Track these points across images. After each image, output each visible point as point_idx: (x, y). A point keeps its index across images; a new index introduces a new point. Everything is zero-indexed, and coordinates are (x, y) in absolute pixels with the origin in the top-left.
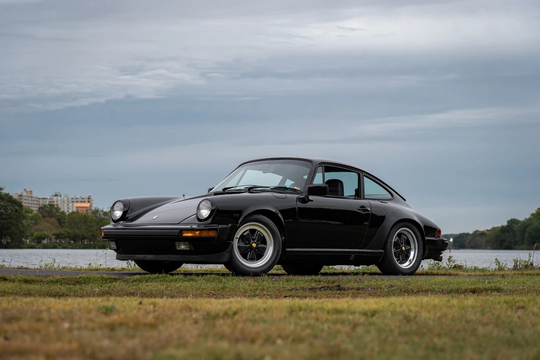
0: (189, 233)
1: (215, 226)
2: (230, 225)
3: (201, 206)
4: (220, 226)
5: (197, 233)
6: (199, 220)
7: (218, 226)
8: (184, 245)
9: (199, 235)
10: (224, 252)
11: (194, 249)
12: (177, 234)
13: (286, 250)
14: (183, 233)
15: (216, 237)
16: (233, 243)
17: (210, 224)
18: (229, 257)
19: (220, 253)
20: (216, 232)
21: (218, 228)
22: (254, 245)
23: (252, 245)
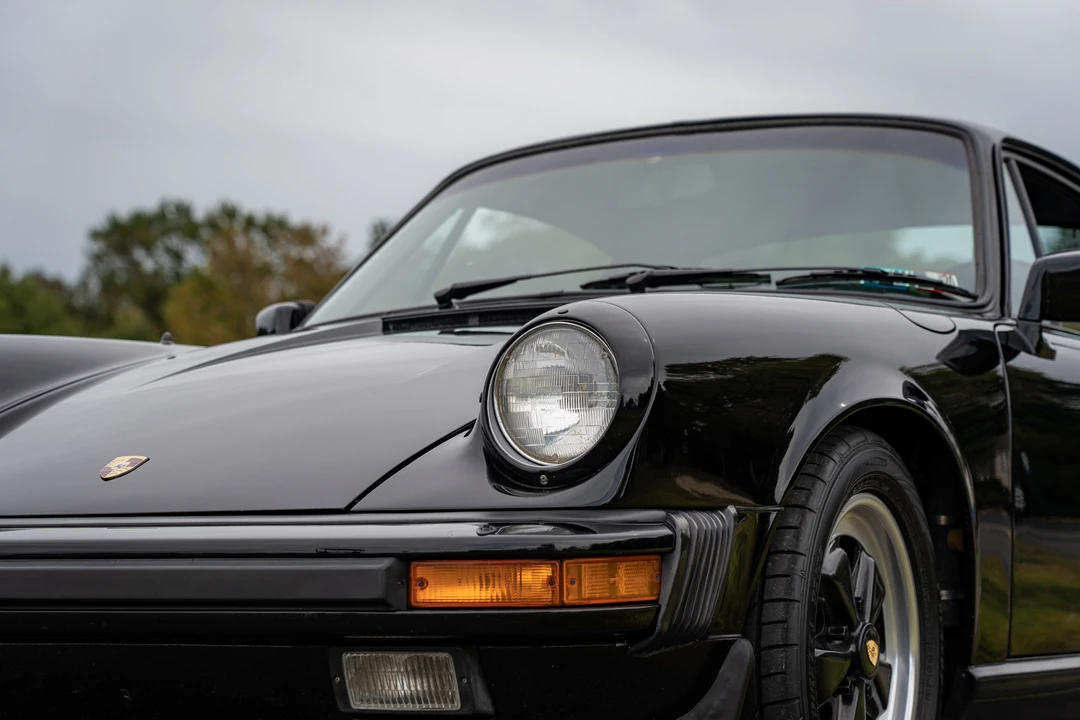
0: (463, 581)
2: (732, 510)
3: (517, 365)
4: (681, 521)
5: (534, 580)
6: (502, 472)
7: (670, 522)
8: (415, 672)
9: (547, 597)
11: (494, 702)
12: (374, 592)
13: (971, 676)
14: (423, 584)
15: (659, 610)
16: (744, 647)
17: (615, 505)
20: (657, 567)
21: (671, 541)
22: (873, 653)
23: (866, 648)
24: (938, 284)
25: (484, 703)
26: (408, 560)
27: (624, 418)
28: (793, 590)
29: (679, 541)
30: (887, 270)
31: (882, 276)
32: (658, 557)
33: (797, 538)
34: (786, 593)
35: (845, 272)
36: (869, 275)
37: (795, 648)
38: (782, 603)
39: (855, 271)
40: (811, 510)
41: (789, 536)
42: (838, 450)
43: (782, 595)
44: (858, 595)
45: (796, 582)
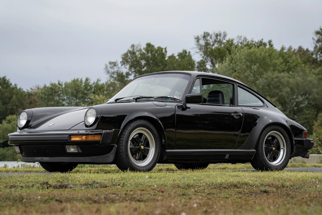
0: (76, 138)
1: (99, 131)
2: (113, 130)
3: (88, 113)
4: (104, 131)
5: (84, 137)
6: (86, 126)
7: (102, 131)
8: (73, 148)
9: (85, 139)
10: (109, 154)
11: (82, 151)
12: (66, 139)
13: (166, 151)
14: (72, 138)
15: (100, 141)
16: (116, 146)
17: (96, 129)
18: (113, 158)
19: (105, 155)
20: (100, 136)
21: (102, 133)
22: (142, 147)
23: (141, 147)
24: (175, 98)
25: (80, 151)
26: (71, 135)
27: (97, 119)
29: (103, 133)
30: (167, 97)
33: (125, 133)
37: (124, 146)
38: (122, 141)
40: (128, 130)
41: (124, 133)
42: (134, 122)
44: (142, 140)
45: (124, 138)
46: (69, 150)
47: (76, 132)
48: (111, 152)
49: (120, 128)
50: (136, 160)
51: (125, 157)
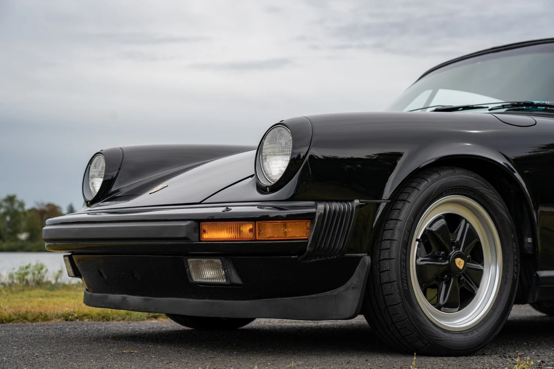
0: (221, 229)
1: (304, 207)
2: (357, 202)
3: (266, 143)
4: (321, 206)
5: (246, 228)
6: (261, 189)
7: (315, 207)
8: (213, 268)
9: (251, 236)
10: (341, 289)
11: (242, 279)
12: (183, 234)
13: (537, 275)
14: (204, 231)
15: (308, 242)
16: (368, 259)
18: (356, 304)
19: (328, 293)
20: (309, 224)
21: (314, 214)
22: (460, 263)
23: (454, 261)
25: (236, 279)
26: (199, 222)
28: (394, 235)
29: (318, 214)
30: (534, 102)
31: (532, 104)
32: (310, 221)
33: (399, 214)
34: (391, 237)
35: (516, 103)
36: (526, 104)
37: (394, 260)
38: (389, 241)
39: (520, 103)
40: (409, 202)
41: (396, 213)
42: (431, 177)
43: (389, 238)
44: (458, 239)
45: (397, 232)
46: (199, 273)
47: (220, 210)
48: (348, 283)
49: (379, 195)
50: (439, 308)
51: (399, 301)
